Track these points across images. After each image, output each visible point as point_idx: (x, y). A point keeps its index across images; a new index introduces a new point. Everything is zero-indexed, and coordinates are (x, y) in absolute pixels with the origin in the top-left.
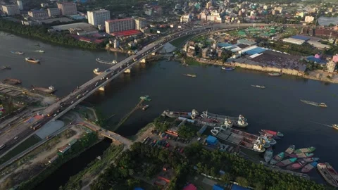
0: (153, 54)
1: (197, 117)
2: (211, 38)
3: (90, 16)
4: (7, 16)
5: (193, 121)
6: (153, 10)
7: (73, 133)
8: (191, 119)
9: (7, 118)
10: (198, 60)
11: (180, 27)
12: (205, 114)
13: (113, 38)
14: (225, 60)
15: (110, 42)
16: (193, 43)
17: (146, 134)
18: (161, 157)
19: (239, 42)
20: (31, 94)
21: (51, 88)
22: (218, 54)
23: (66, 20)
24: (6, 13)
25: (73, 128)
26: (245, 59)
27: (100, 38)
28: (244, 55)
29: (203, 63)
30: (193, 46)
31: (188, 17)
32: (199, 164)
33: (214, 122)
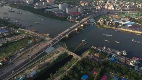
0: (86, 23)
1: (106, 50)
2: (110, 17)
3: (60, 6)
4: (28, 5)
5: (104, 51)
6: (84, 4)
7: (58, 52)
8: (103, 50)
9: (34, 44)
10: (105, 26)
11: (96, 12)
12: (109, 49)
13: (69, 15)
14: (116, 27)
15: (69, 17)
16: (102, 19)
17: (86, 54)
18: (93, 64)
19: (122, 19)
20: (41, 36)
21: (48, 34)
22: (113, 24)
23: (51, 7)
24: (28, 3)
25: (58, 50)
26: (125, 27)
27: (64, 15)
28: (124, 25)
29: (107, 28)
30: (103, 20)
31: (100, 7)
32: (108, 68)
33: (113, 52)
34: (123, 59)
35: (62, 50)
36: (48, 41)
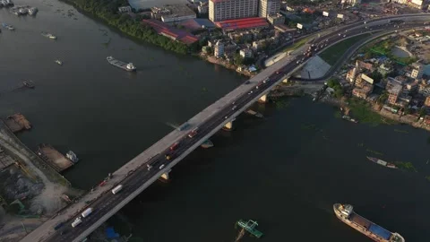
0: (285, 81)
2: (404, 48)
11: (340, 16)
15: (210, 44)
22: (423, 98)
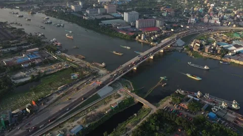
0: (169, 46)
1: (201, 97)
2: (212, 38)
3: (126, 16)
4: (74, 12)
5: (198, 100)
6: (168, 12)
7: (119, 96)
8: (197, 97)
9: (81, 80)
10: (201, 54)
11: (188, 27)
12: (207, 96)
13: (141, 32)
14: (223, 56)
15: (139, 35)
16: (198, 41)
17: (166, 103)
18: (177, 121)
19: (234, 42)
20: (92, 67)
21: (103, 64)
22: (217, 51)
23: (109, 17)
24: (73, 10)
25: (118, 92)
26: (239, 57)
27: (132, 32)
28: (238, 53)
29: (205, 57)
30: (198, 43)
31: (194, 20)
32: (204, 131)
33: (214, 102)
34: (231, 116)
35: (125, 93)
36: (103, 75)
